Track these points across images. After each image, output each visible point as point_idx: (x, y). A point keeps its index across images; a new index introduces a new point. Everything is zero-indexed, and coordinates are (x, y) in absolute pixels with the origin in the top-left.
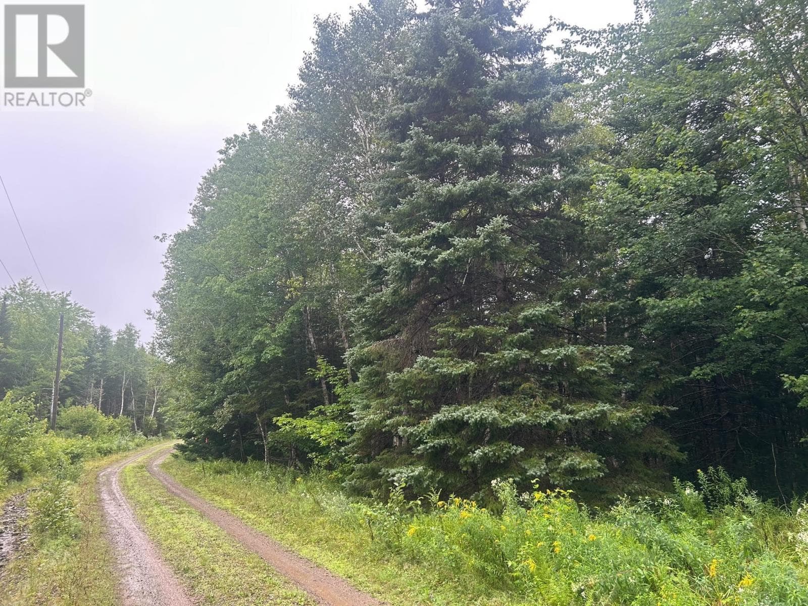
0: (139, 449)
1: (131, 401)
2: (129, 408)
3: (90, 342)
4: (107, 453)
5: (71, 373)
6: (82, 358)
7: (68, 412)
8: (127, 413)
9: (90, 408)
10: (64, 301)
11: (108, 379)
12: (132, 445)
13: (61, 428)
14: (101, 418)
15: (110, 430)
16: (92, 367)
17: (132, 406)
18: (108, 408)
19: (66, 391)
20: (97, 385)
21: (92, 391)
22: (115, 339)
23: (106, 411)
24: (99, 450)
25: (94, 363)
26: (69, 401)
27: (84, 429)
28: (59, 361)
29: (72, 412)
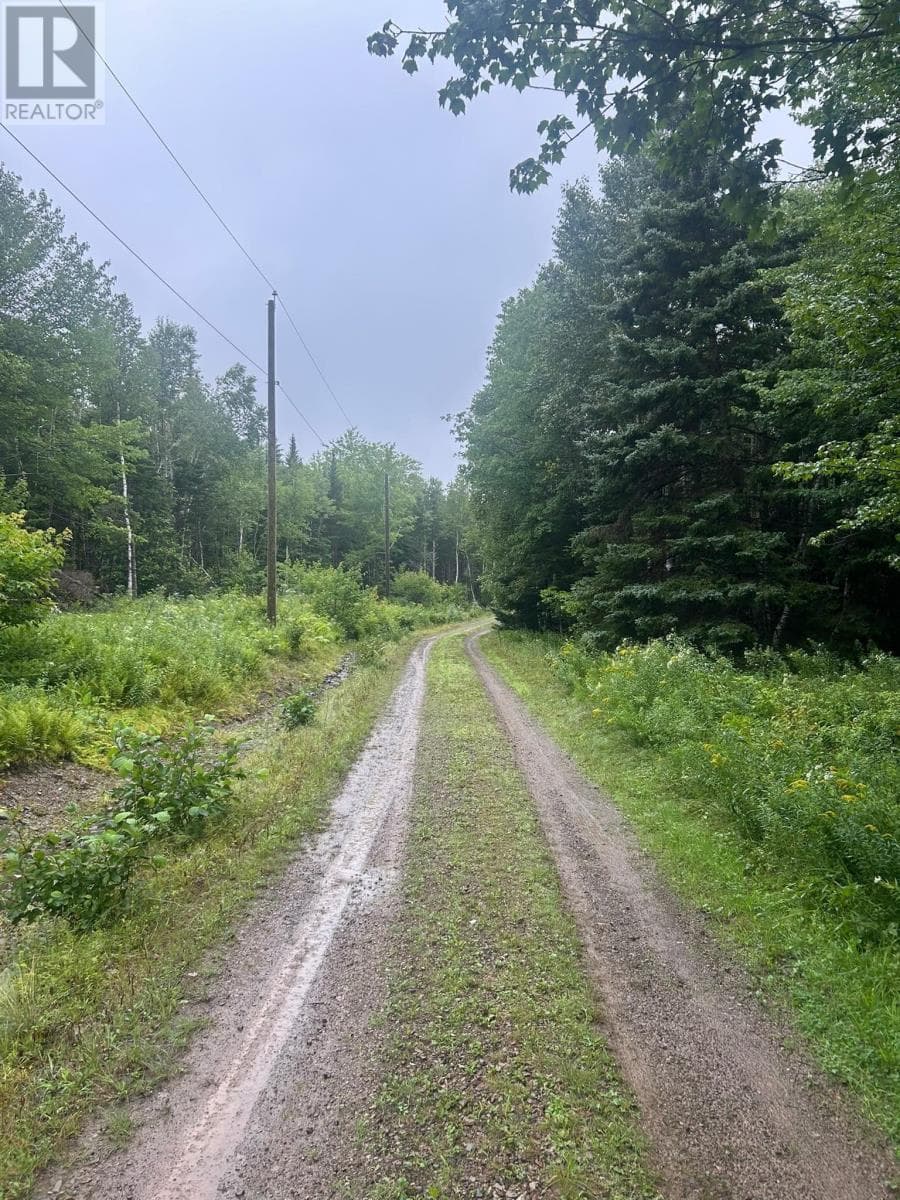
0: (473, 620)
1: (466, 566)
2: (465, 573)
3: (419, 499)
4: (441, 622)
5: (401, 536)
6: (412, 519)
7: (402, 578)
8: (463, 580)
9: (423, 575)
10: (389, 454)
11: (441, 542)
12: (466, 615)
13: (396, 595)
14: (435, 585)
15: (443, 599)
16: (422, 529)
17: (468, 572)
18: (442, 576)
19: (400, 555)
20: (430, 548)
21: (425, 554)
22: (445, 494)
23: (440, 579)
24: (433, 619)
25: (425, 523)
26: (402, 566)
27: (418, 597)
28: (387, 521)
29: (405, 578)
